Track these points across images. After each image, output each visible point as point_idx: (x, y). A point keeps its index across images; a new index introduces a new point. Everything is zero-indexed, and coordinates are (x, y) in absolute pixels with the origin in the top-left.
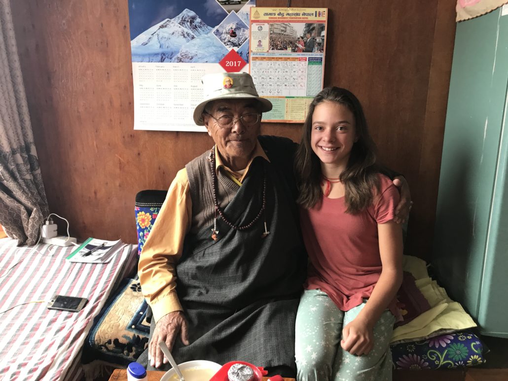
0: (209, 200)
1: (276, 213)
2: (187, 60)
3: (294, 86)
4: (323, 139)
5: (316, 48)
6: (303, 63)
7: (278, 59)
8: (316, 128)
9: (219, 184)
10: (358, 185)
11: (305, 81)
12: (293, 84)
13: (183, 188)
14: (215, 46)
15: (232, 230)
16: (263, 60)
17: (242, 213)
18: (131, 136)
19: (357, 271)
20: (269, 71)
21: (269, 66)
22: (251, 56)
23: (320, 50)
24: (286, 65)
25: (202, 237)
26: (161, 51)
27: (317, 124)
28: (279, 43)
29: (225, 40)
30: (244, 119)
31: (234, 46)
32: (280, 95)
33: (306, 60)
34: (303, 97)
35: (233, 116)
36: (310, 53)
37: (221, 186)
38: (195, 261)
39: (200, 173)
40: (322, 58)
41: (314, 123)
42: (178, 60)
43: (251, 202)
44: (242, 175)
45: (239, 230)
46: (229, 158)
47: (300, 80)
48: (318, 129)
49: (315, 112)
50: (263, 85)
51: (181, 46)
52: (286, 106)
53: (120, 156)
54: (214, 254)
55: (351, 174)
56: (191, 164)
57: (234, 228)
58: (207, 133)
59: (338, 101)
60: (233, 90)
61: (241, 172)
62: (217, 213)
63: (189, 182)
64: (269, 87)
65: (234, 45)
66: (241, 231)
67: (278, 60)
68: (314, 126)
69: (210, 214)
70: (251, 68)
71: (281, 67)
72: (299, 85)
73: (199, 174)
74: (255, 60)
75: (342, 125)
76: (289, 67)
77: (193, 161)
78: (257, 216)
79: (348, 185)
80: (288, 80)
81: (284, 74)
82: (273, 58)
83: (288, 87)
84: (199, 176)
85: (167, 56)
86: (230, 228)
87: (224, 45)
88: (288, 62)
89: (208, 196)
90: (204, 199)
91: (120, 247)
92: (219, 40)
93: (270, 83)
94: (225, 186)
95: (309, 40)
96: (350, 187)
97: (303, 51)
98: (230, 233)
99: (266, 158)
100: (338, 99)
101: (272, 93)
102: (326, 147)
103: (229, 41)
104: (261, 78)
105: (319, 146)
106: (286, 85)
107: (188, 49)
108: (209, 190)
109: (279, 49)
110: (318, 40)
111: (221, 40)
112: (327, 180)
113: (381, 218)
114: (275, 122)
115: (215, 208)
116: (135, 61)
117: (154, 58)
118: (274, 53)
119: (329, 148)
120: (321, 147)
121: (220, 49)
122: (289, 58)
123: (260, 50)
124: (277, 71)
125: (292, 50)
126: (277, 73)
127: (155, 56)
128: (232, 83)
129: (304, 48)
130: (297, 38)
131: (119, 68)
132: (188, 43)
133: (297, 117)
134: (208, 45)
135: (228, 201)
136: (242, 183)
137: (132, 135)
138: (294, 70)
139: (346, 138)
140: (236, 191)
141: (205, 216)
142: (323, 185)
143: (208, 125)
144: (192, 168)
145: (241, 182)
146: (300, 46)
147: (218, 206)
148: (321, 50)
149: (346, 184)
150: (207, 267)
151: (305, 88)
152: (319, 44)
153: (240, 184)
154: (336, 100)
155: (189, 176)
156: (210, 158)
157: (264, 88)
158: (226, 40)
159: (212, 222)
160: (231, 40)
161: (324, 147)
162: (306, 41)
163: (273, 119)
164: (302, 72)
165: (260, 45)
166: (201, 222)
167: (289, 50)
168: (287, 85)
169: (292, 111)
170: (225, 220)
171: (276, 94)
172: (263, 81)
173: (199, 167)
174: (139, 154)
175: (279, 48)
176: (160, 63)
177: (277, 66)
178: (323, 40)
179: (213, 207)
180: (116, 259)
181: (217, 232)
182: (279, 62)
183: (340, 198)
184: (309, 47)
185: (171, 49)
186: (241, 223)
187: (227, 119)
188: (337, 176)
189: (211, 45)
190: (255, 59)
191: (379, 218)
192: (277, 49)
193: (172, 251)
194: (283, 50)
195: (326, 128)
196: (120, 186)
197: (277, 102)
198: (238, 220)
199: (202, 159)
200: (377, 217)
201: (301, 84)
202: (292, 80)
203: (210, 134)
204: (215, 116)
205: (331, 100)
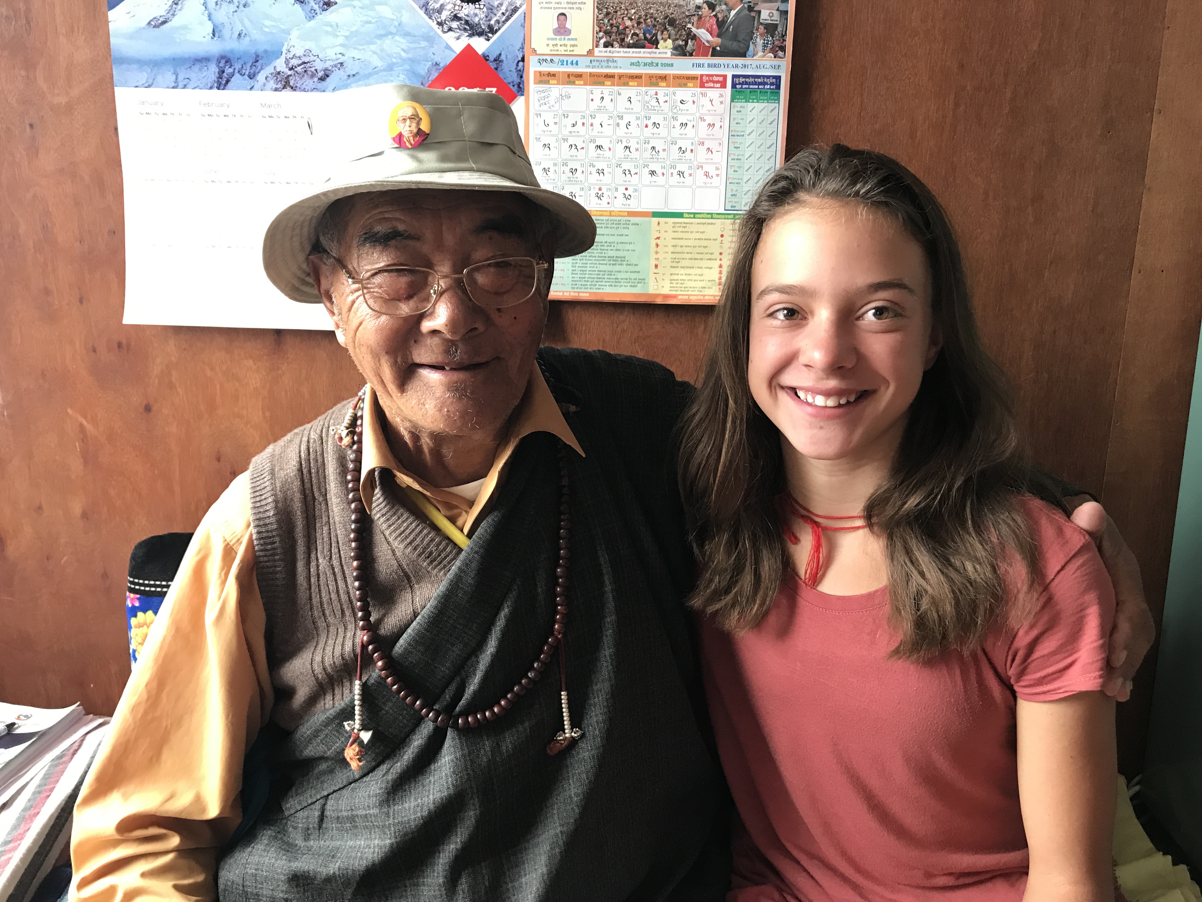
0: (336, 603)
1: (607, 652)
2: (309, 83)
3: (681, 174)
4: (803, 359)
5: (760, 42)
6: (714, 93)
7: (624, 80)
8: (771, 315)
9: (378, 538)
10: (943, 544)
11: (720, 158)
12: (680, 167)
13: (229, 552)
14: (407, 34)
15: (427, 729)
16: (573, 83)
17: (468, 658)
18: (120, 345)
19: (929, 875)
20: (597, 123)
21: (594, 106)
22: (533, 67)
23: (773, 51)
24: (654, 103)
25: (310, 752)
26: (215, 48)
27: (775, 297)
28: (628, 23)
29: (440, 11)
30: (481, 279)
31: (471, 36)
32: (633, 206)
33: (724, 85)
34: (711, 216)
35: (430, 265)
36: (739, 61)
37: (385, 546)
38: (289, 848)
39: (303, 491)
40: (778, 78)
41: (763, 293)
42: (277, 82)
43: (505, 612)
44: (471, 504)
45: (455, 726)
46: (416, 437)
47: (702, 154)
48: (781, 315)
49: (761, 245)
50: (573, 171)
51: (288, 32)
52: (654, 242)
53: (85, 418)
54: (359, 822)
55: (912, 502)
56: (273, 456)
57: (435, 720)
58: (333, 333)
59: (865, 196)
60: (429, 157)
61: (466, 489)
62: (367, 661)
63: (253, 530)
64: (594, 178)
65: (474, 30)
66: (465, 732)
67: (626, 84)
68: (758, 308)
69: (338, 661)
70: (532, 112)
71: (637, 106)
72: (700, 172)
73: (298, 496)
74: (548, 82)
75: (880, 299)
76: (665, 107)
77: (281, 442)
78: (532, 668)
79: (899, 545)
80: (662, 155)
81: (648, 132)
82: (610, 76)
83: (659, 180)
84: (297, 505)
85: (238, 66)
86: (419, 720)
87: (439, 31)
88: (662, 91)
89: (332, 584)
90: (315, 600)
91: (68, 737)
92: (422, 12)
93: (600, 165)
94: (398, 546)
95: (733, 13)
96: (908, 552)
97: (715, 54)
98: (418, 741)
99: (569, 439)
100: (863, 188)
101: (605, 200)
102: (815, 392)
103: (456, 18)
104: (565, 146)
105: (782, 388)
106: (653, 173)
107: (309, 45)
108: (336, 563)
109: (629, 46)
110: (765, 15)
111: (427, 11)
112: (809, 519)
113: (1040, 682)
114: (617, 299)
115: (358, 641)
116: (125, 84)
117: (194, 74)
118: (611, 60)
119: (827, 394)
120: (793, 391)
121: (424, 44)
122: (664, 78)
123: (562, 45)
124: (623, 123)
125: (675, 48)
126: (622, 131)
127: (196, 68)
128: (425, 126)
129: (719, 40)
130: (692, 6)
131: (69, 108)
132: (313, 23)
133: (693, 284)
134: (382, 32)
135: (410, 611)
136: (470, 535)
137: (124, 342)
138: (682, 119)
139: (898, 352)
140: (446, 568)
141: (318, 669)
142: (796, 540)
143: (330, 299)
144: (272, 473)
145: (466, 530)
146: (703, 34)
147: (371, 628)
148: (778, 49)
149: (890, 537)
150: (329, 880)
151: (719, 182)
152: (771, 29)
153: (460, 539)
154: (857, 193)
155: (257, 507)
156: (344, 433)
157: (576, 182)
158: (445, 15)
159: (346, 692)
160: (461, 15)
161: (807, 390)
162: (727, 17)
163: (608, 290)
164: (711, 125)
165: (562, 30)
166: (302, 694)
167: (666, 47)
168: (659, 172)
169: (676, 262)
170: (399, 691)
171: (619, 204)
172: (573, 158)
173: (300, 470)
174: (148, 409)
175: (629, 40)
176: (215, 91)
177: (622, 103)
178: (784, 13)
179: (349, 634)
180: (37, 792)
181: (366, 736)
182: (631, 91)
183: (870, 596)
184: (735, 37)
185: (253, 42)
186: (463, 702)
187: (403, 281)
188: (858, 507)
189: (393, 30)
190: (545, 78)
191: (1031, 677)
192: (623, 44)
193: (198, 800)
194: (643, 47)
195: (812, 313)
196: (85, 515)
197: (625, 232)
198: (453, 687)
199: (314, 436)
200: (1022, 673)
201: (706, 168)
202: (675, 153)
203: (341, 338)
204: (353, 264)
205: (835, 194)
